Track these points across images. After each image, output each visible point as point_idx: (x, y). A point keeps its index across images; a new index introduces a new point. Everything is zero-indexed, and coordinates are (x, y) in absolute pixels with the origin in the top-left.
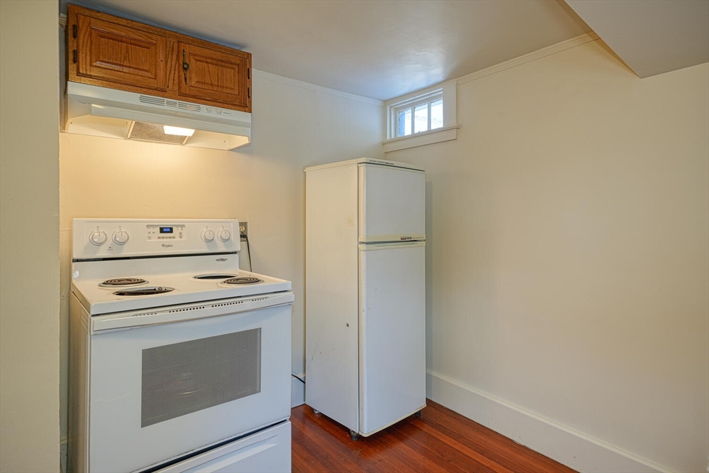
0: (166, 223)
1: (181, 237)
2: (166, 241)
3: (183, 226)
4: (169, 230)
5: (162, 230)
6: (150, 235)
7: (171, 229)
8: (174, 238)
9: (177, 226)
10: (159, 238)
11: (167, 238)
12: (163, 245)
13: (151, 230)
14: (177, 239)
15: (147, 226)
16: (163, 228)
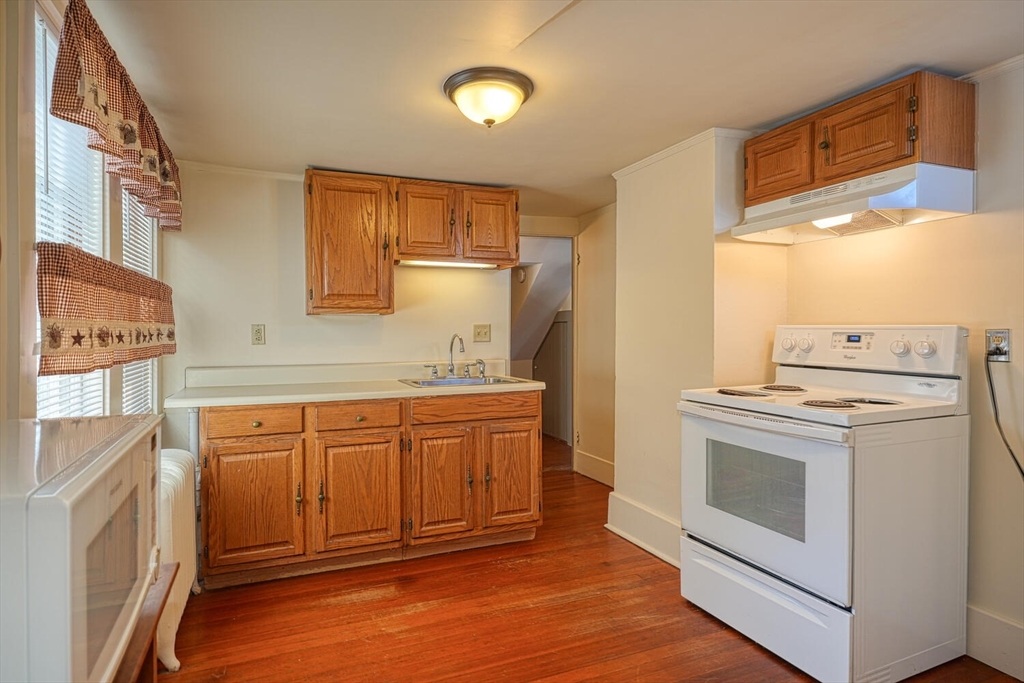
0: (854, 330)
1: (868, 348)
2: (849, 352)
3: (872, 334)
4: (857, 339)
5: (850, 339)
6: (834, 344)
7: (859, 337)
8: (860, 348)
9: (866, 334)
10: (844, 347)
11: (852, 348)
12: (846, 357)
13: (837, 338)
14: (864, 350)
15: (834, 333)
16: (849, 337)
